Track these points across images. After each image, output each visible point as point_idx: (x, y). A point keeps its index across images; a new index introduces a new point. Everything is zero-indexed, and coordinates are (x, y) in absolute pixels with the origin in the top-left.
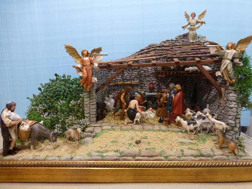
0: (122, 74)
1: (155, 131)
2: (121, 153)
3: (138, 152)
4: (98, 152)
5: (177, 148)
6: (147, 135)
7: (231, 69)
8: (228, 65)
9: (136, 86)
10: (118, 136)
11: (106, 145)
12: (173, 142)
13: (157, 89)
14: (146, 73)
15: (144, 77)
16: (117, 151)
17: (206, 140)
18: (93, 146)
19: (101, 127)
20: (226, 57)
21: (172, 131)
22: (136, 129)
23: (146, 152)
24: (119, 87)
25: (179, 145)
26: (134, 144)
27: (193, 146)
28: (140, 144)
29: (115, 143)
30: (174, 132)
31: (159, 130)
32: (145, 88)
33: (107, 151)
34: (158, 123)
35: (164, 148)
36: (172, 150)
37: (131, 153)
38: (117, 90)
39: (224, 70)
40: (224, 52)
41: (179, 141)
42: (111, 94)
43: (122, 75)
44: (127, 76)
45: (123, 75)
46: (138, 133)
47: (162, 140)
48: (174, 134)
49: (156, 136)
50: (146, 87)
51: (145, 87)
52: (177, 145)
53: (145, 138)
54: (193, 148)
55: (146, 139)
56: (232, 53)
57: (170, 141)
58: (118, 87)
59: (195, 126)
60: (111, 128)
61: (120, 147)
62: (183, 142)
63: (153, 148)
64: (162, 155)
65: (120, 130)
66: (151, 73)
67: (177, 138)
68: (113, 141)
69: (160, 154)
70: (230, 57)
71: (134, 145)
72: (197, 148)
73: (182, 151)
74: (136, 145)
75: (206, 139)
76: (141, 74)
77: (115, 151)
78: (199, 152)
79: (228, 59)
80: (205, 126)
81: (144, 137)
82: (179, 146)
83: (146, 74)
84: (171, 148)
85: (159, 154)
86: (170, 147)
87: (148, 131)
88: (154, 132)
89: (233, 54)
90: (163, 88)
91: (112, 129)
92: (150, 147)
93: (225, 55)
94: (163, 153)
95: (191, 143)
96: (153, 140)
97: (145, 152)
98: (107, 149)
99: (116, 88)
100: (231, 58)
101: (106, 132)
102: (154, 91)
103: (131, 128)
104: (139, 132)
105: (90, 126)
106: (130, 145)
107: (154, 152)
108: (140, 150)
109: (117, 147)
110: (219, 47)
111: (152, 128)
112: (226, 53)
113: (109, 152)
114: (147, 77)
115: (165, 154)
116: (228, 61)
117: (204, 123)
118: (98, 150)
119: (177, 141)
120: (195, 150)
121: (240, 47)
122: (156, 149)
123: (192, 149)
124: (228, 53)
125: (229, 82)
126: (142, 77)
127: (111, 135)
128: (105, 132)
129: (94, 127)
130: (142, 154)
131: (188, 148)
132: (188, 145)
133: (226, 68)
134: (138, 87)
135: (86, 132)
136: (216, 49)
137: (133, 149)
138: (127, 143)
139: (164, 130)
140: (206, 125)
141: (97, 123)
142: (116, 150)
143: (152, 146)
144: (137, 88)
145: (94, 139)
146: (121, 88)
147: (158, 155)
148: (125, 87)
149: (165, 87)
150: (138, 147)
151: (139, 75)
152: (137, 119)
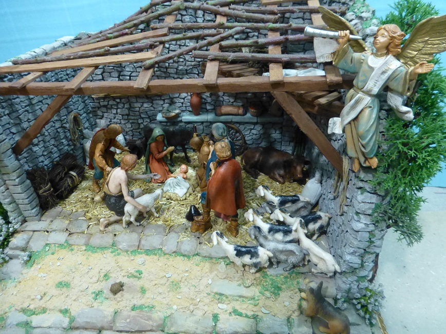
0: (119, 69)
1: (165, 254)
2: (72, 320)
3: (110, 318)
4: (24, 311)
5: (206, 308)
6: (142, 269)
7: (368, 131)
8: (362, 111)
9: (159, 98)
10: (74, 270)
11: (45, 294)
12: (199, 292)
13: (213, 103)
14: (180, 63)
15: (176, 73)
16: (65, 312)
17: (281, 290)
18: (15, 293)
19: (48, 232)
20: (360, 84)
21: (205, 257)
22: (120, 247)
23: (128, 320)
24: (118, 100)
25: (213, 301)
26: (107, 292)
27: (245, 306)
28: (119, 295)
29: (65, 289)
30: (211, 258)
31: (174, 252)
32: (182, 103)
33: (44, 311)
34: (184, 221)
35: (175, 307)
36: (194, 312)
37: (94, 321)
38: (113, 107)
39: (350, 123)
40: (361, 62)
41: (215, 291)
42: (102, 118)
43: (118, 71)
44: (133, 72)
45: (121, 72)
46: (124, 259)
47: (175, 286)
48: (207, 265)
49: (162, 274)
50: (184, 99)
51: (182, 101)
52: (207, 301)
53: (136, 277)
54: (244, 312)
55: (137, 279)
56: (384, 73)
57: (193, 288)
58: (114, 100)
59: (254, 260)
60: (66, 241)
61: (75, 300)
62: (223, 294)
63: (149, 307)
64: (164, 327)
65: (84, 248)
66: (193, 63)
67: (210, 282)
68: (60, 283)
69: (162, 325)
70: (374, 86)
71: (107, 297)
72: (253, 311)
73: (216, 317)
74: (111, 295)
75: (284, 287)
76: (167, 68)
77: (61, 311)
78: (254, 325)
79: (368, 93)
80: (282, 257)
81: (135, 274)
82: (212, 303)
83: (181, 68)
84: (192, 308)
85: (158, 326)
86: (188, 305)
87: (148, 252)
88: (162, 258)
89: (385, 77)
90: (228, 101)
91: (68, 244)
92: (142, 302)
93: (361, 74)
94: (169, 324)
95: (240, 297)
96: (154, 283)
97: (126, 320)
98: (44, 306)
99: (111, 103)
100: (376, 90)
101: (53, 254)
102: (206, 109)
103: (111, 241)
104: (127, 258)
105: (22, 230)
106: (97, 295)
107: (149, 318)
108: (116, 313)
109: (68, 298)
110: (345, 39)
111: (162, 244)
112: (364, 67)
113: (48, 312)
114: (183, 74)
115: (172, 325)
116: (367, 100)
117: (282, 252)
118: (25, 305)
119: (208, 290)
120: (247, 316)
121: (421, 45)
122: (157, 309)
123: (240, 315)
124: (372, 69)
125: (360, 164)
126: (172, 75)
127: (58, 264)
128: (50, 252)
129: (31, 233)
130: (118, 325)
131: (231, 310)
132: (235, 302)
133: (356, 119)
134: (164, 100)
135: (11, 249)
136: (334, 47)
137: (101, 308)
138: (91, 290)
139: (186, 253)
140: (286, 256)
141: (43, 218)
142: (63, 308)
143: (149, 300)
144: (162, 102)
145: (24, 271)
146: (124, 104)
147: (154, 329)
148: (131, 101)
149: (232, 100)
150: (116, 302)
151: (162, 69)
152: (127, 219)
